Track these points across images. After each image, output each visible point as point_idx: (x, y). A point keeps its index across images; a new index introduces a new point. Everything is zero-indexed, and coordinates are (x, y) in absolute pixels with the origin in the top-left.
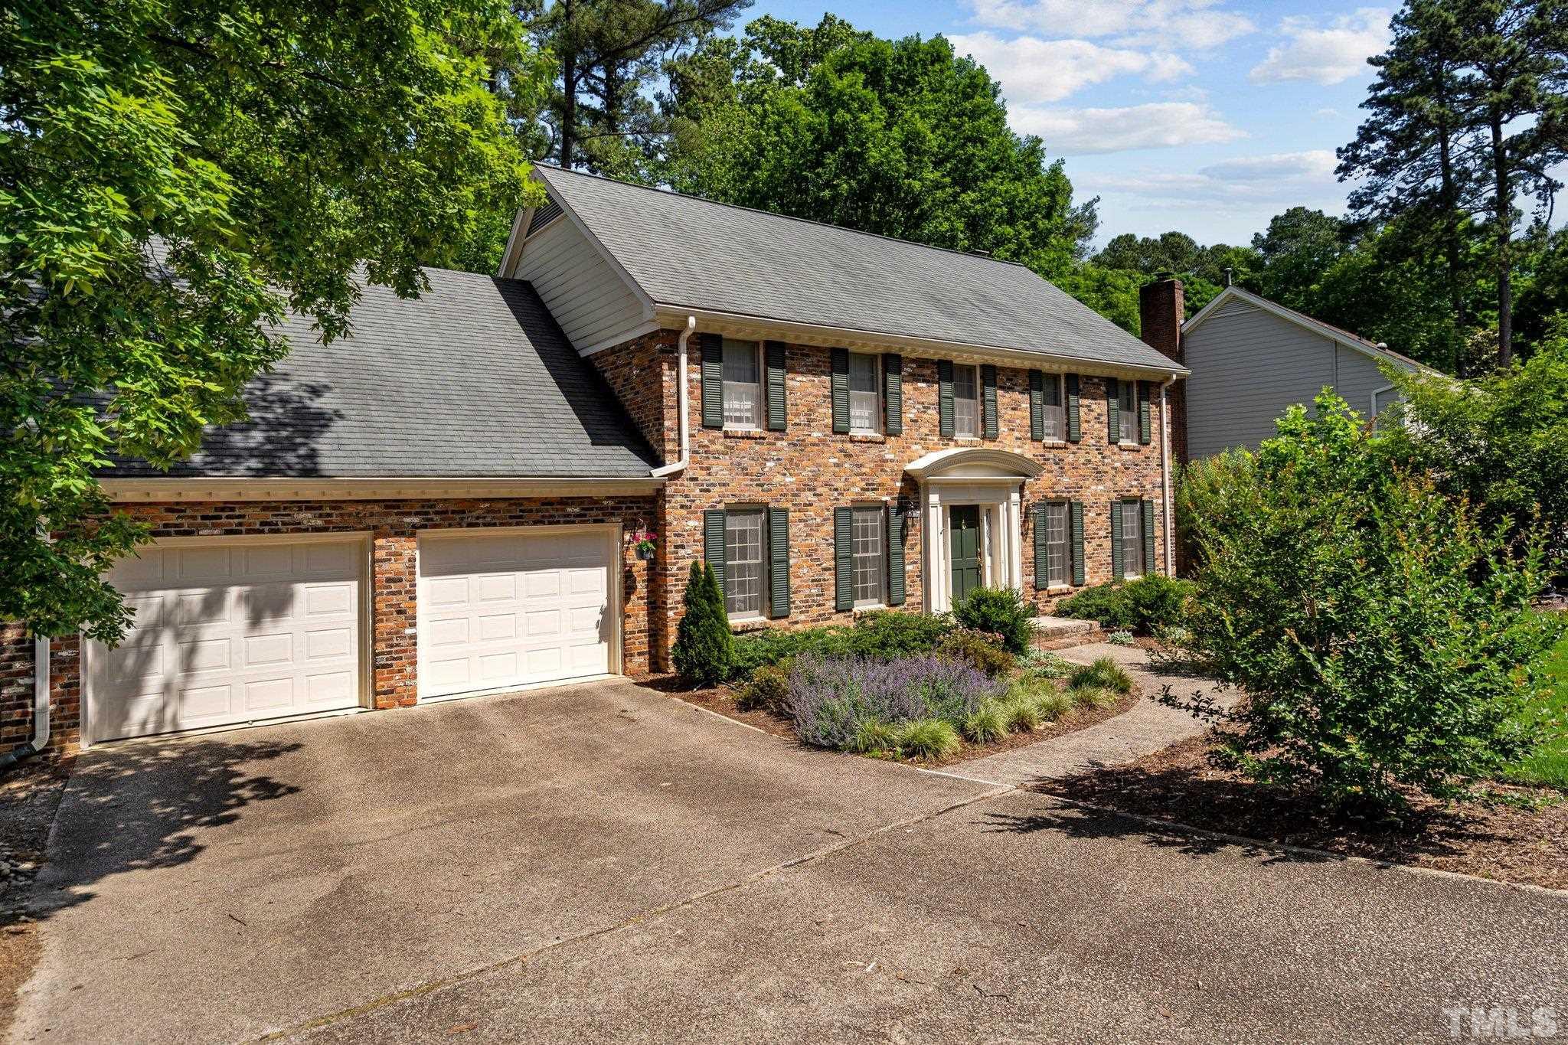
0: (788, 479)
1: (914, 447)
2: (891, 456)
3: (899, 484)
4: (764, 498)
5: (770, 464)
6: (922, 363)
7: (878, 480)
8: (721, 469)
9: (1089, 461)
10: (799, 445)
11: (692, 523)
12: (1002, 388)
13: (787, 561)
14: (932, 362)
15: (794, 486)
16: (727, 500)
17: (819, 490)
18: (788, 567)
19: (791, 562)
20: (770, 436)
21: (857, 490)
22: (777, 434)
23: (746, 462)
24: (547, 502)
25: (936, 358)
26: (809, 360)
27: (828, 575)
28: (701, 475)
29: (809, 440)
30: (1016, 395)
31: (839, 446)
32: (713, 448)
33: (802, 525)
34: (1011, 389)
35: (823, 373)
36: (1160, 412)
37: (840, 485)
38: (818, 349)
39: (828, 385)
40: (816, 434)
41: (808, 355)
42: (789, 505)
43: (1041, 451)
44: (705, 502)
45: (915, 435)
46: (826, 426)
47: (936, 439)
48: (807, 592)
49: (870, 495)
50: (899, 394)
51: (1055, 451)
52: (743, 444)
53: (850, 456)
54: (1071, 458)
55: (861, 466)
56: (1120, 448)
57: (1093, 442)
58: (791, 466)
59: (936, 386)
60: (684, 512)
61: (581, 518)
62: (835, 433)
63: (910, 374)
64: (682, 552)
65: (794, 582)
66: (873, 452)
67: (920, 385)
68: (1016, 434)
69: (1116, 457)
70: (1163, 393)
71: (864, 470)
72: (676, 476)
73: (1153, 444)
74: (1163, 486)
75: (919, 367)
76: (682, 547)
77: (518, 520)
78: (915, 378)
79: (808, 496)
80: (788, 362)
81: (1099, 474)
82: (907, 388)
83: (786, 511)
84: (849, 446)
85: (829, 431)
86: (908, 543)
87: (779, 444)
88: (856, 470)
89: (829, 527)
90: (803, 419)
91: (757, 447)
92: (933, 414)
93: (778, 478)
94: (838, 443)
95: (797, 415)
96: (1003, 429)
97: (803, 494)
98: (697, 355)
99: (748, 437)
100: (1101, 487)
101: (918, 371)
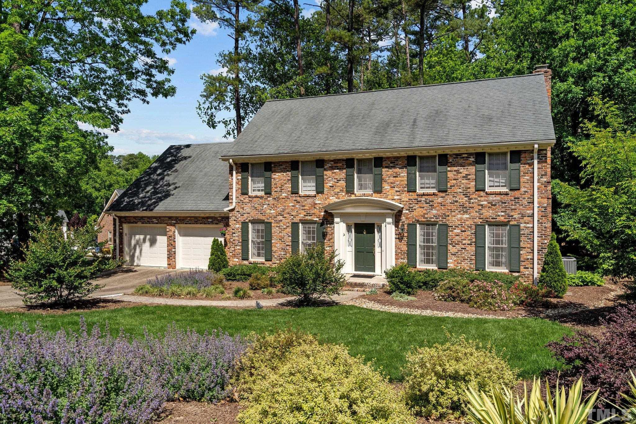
0: (272, 212)
1: (331, 198)
2: (319, 202)
3: (323, 214)
4: (264, 218)
5: (265, 206)
6: (336, 161)
7: (313, 212)
8: (248, 209)
9: (457, 201)
10: (277, 199)
11: (237, 226)
12: (386, 167)
13: (271, 241)
14: (343, 160)
15: (275, 214)
16: (249, 219)
17: (285, 215)
18: (271, 243)
19: (273, 241)
20: (265, 196)
21: (302, 215)
22: (268, 195)
23: (256, 206)
24: (203, 218)
25: (344, 158)
26: (282, 167)
27: (288, 248)
28: (241, 210)
29: (281, 197)
30: (397, 170)
31: (294, 198)
32: (244, 201)
33: (277, 228)
34: (394, 167)
35: (288, 171)
36: (533, 168)
37: (294, 213)
38: (286, 162)
39: (290, 175)
40: (284, 195)
41: (282, 165)
42: (273, 221)
43: (416, 197)
44: (241, 219)
45: (332, 193)
46: (289, 191)
47: (344, 194)
48: (280, 253)
49: (309, 218)
50: (323, 176)
51: (426, 197)
52: (255, 199)
53: (299, 202)
54: (440, 200)
55: (304, 206)
56: (487, 193)
57: (460, 190)
58: (274, 207)
59: (344, 171)
60: (235, 222)
61: (212, 223)
62: (292, 194)
63: (330, 167)
64: (234, 235)
65: (274, 249)
66: (310, 200)
67: (335, 171)
68: (397, 189)
69: (482, 199)
70: (536, 155)
71: (306, 208)
72: (232, 210)
73: (523, 189)
74: (533, 216)
75: (335, 163)
76: (234, 233)
77: (196, 223)
78: (332, 168)
79: (280, 218)
80: (273, 169)
81: (464, 209)
82: (328, 173)
83: (271, 223)
84: (298, 199)
85: (289, 193)
86: (327, 238)
87: (269, 199)
88: (302, 208)
89: (289, 230)
90: (279, 189)
91: (261, 200)
92: (343, 183)
93: (268, 211)
94: (294, 197)
95: (276, 188)
96: (386, 187)
97: (278, 217)
98: (240, 170)
99: (256, 197)
100: (466, 216)
101: (336, 165)
